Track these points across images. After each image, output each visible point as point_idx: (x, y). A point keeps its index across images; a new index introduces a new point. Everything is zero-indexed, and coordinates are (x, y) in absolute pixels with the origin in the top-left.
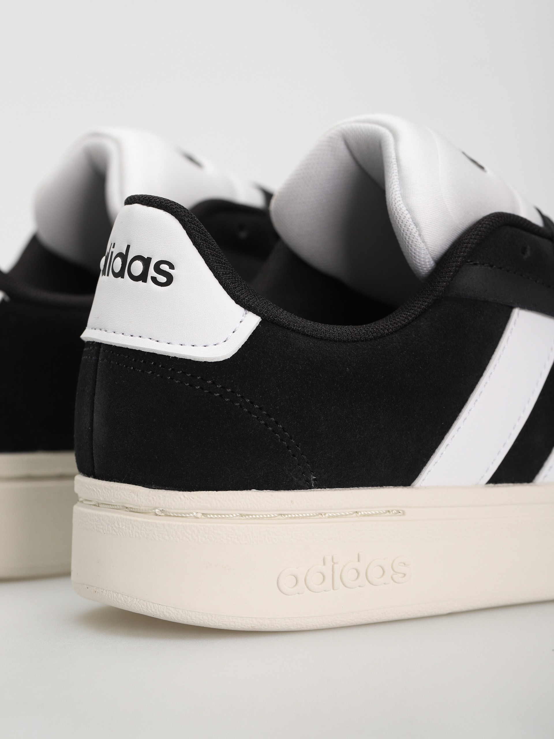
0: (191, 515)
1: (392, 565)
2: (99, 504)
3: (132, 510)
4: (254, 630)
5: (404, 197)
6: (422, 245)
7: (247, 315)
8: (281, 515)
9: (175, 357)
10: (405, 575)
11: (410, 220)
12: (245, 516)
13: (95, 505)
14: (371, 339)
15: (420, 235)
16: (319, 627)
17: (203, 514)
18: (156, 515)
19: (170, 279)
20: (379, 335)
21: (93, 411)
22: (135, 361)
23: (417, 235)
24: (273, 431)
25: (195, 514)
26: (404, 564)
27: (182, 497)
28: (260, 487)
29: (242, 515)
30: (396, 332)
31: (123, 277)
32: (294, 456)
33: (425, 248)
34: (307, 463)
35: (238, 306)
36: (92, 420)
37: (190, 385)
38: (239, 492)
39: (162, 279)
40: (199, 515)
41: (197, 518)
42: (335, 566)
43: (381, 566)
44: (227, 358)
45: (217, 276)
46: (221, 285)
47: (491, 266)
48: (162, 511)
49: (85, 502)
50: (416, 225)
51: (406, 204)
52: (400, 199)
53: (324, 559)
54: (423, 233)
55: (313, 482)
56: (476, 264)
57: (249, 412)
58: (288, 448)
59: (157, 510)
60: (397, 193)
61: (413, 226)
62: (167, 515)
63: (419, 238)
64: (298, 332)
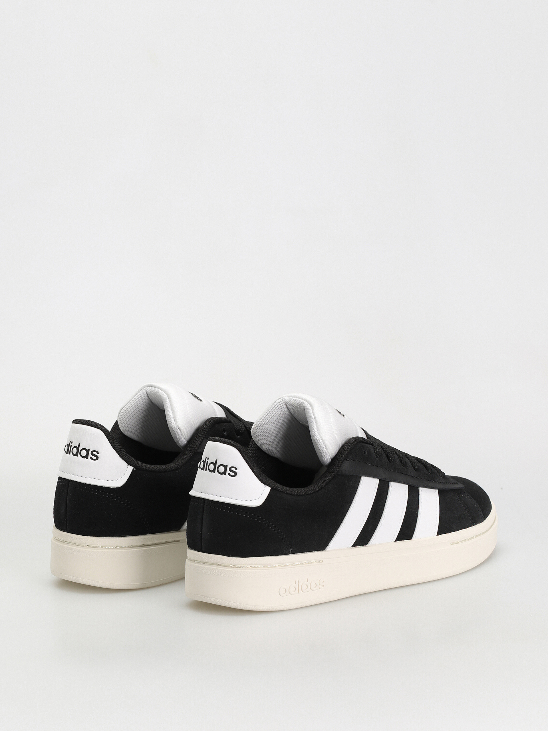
0: (246, 567)
1: (319, 582)
2: (204, 562)
3: (221, 565)
4: (270, 611)
5: (319, 434)
6: (328, 454)
7: (266, 487)
8: (279, 565)
9: (239, 505)
10: (323, 586)
11: (323, 444)
12: (266, 566)
13: (202, 563)
14: (311, 494)
15: (327, 450)
16: (293, 608)
17: (250, 566)
18: (232, 567)
19: (236, 474)
20: (314, 492)
21: (202, 526)
22: (222, 506)
23: (326, 450)
24: (277, 533)
25: (247, 566)
26: (323, 581)
27: (243, 560)
28: (272, 555)
29: (265, 566)
30: (320, 490)
31: (214, 472)
32: (285, 542)
33: (329, 454)
34: (290, 544)
35: (262, 484)
36: (202, 529)
37: (245, 516)
38: (264, 557)
39: (233, 474)
40: (249, 567)
41: (248, 568)
42: (299, 584)
43: (315, 583)
44: (260, 505)
45: (253, 472)
46: (255, 475)
47: (354, 461)
48: (234, 566)
49: (195, 561)
50: (325, 446)
51: (321, 437)
52: (318, 435)
53: (295, 582)
54: (328, 449)
55: (291, 552)
56: (348, 460)
57: (268, 526)
58: (283, 539)
59: (232, 565)
60: (316, 432)
61: (324, 446)
62: (236, 567)
63: (326, 451)
64: (284, 493)
